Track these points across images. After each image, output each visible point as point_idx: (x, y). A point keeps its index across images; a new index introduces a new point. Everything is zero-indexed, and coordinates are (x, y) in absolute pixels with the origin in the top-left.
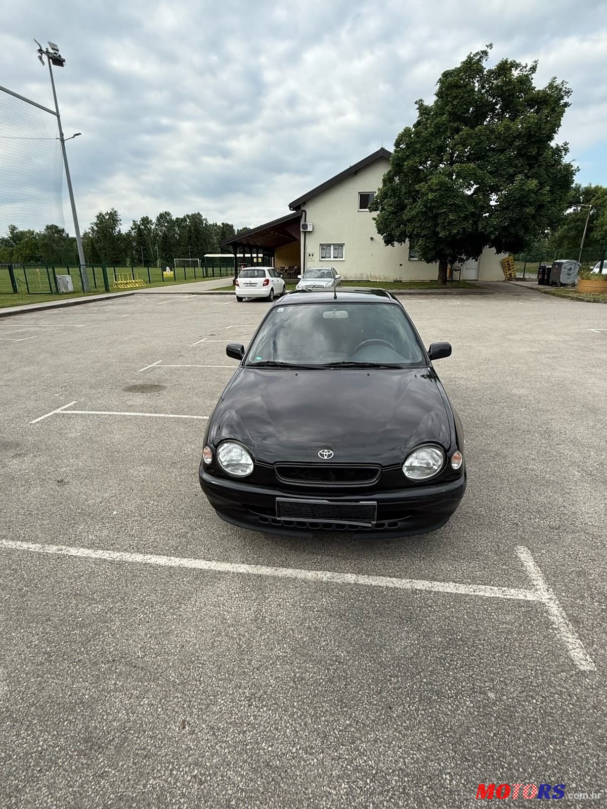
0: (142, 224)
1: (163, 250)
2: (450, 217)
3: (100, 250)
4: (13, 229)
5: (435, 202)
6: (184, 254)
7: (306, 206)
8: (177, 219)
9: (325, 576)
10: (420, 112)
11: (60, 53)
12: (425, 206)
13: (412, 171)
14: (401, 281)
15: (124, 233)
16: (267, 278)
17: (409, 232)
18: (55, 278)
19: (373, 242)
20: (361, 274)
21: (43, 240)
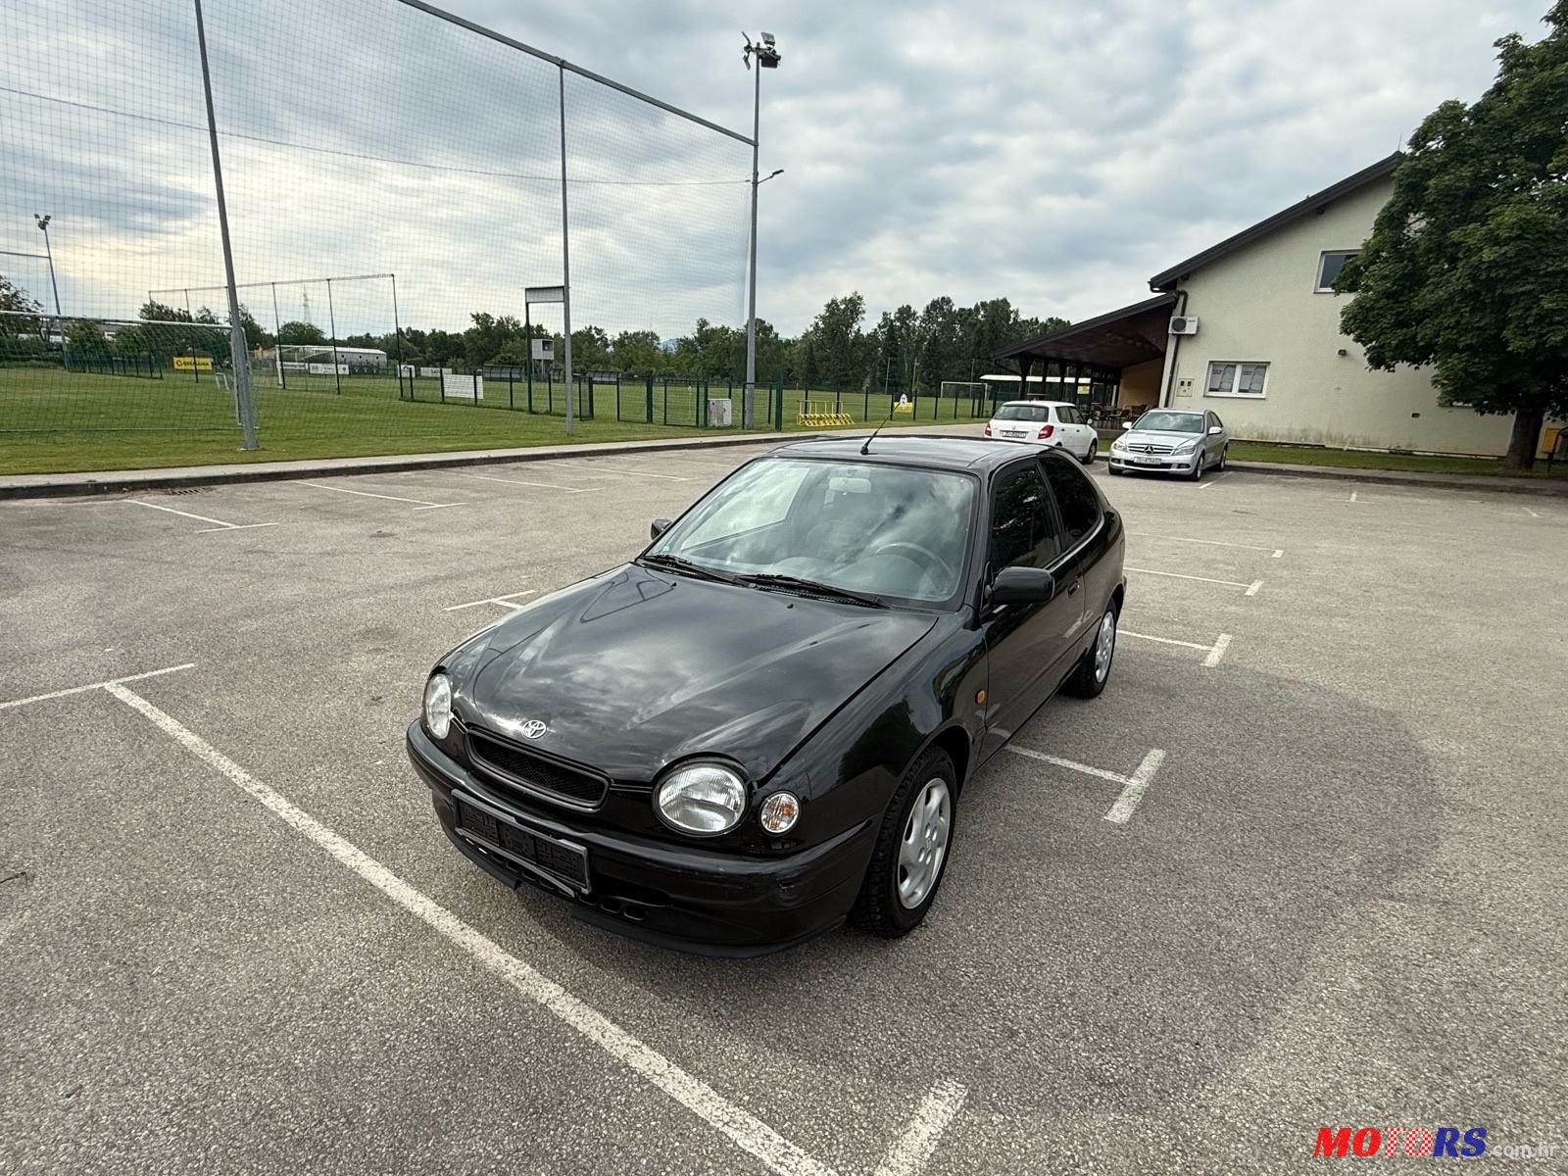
0: (898, 319)
1: (926, 365)
2: (1542, 303)
3: (821, 361)
4: (703, 323)
5: (1502, 267)
6: (963, 373)
7: (1188, 283)
8: (962, 310)
9: (515, 969)
10: (1505, 63)
11: (775, 48)
12: (1473, 278)
13: (1449, 199)
14: (1410, 453)
15: (865, 334)
16: (1049, 423)
17: (1423, 339)
18: (706, 402)
19: (1345, 361)
20: (1305, 430)
21: (738, 342)
